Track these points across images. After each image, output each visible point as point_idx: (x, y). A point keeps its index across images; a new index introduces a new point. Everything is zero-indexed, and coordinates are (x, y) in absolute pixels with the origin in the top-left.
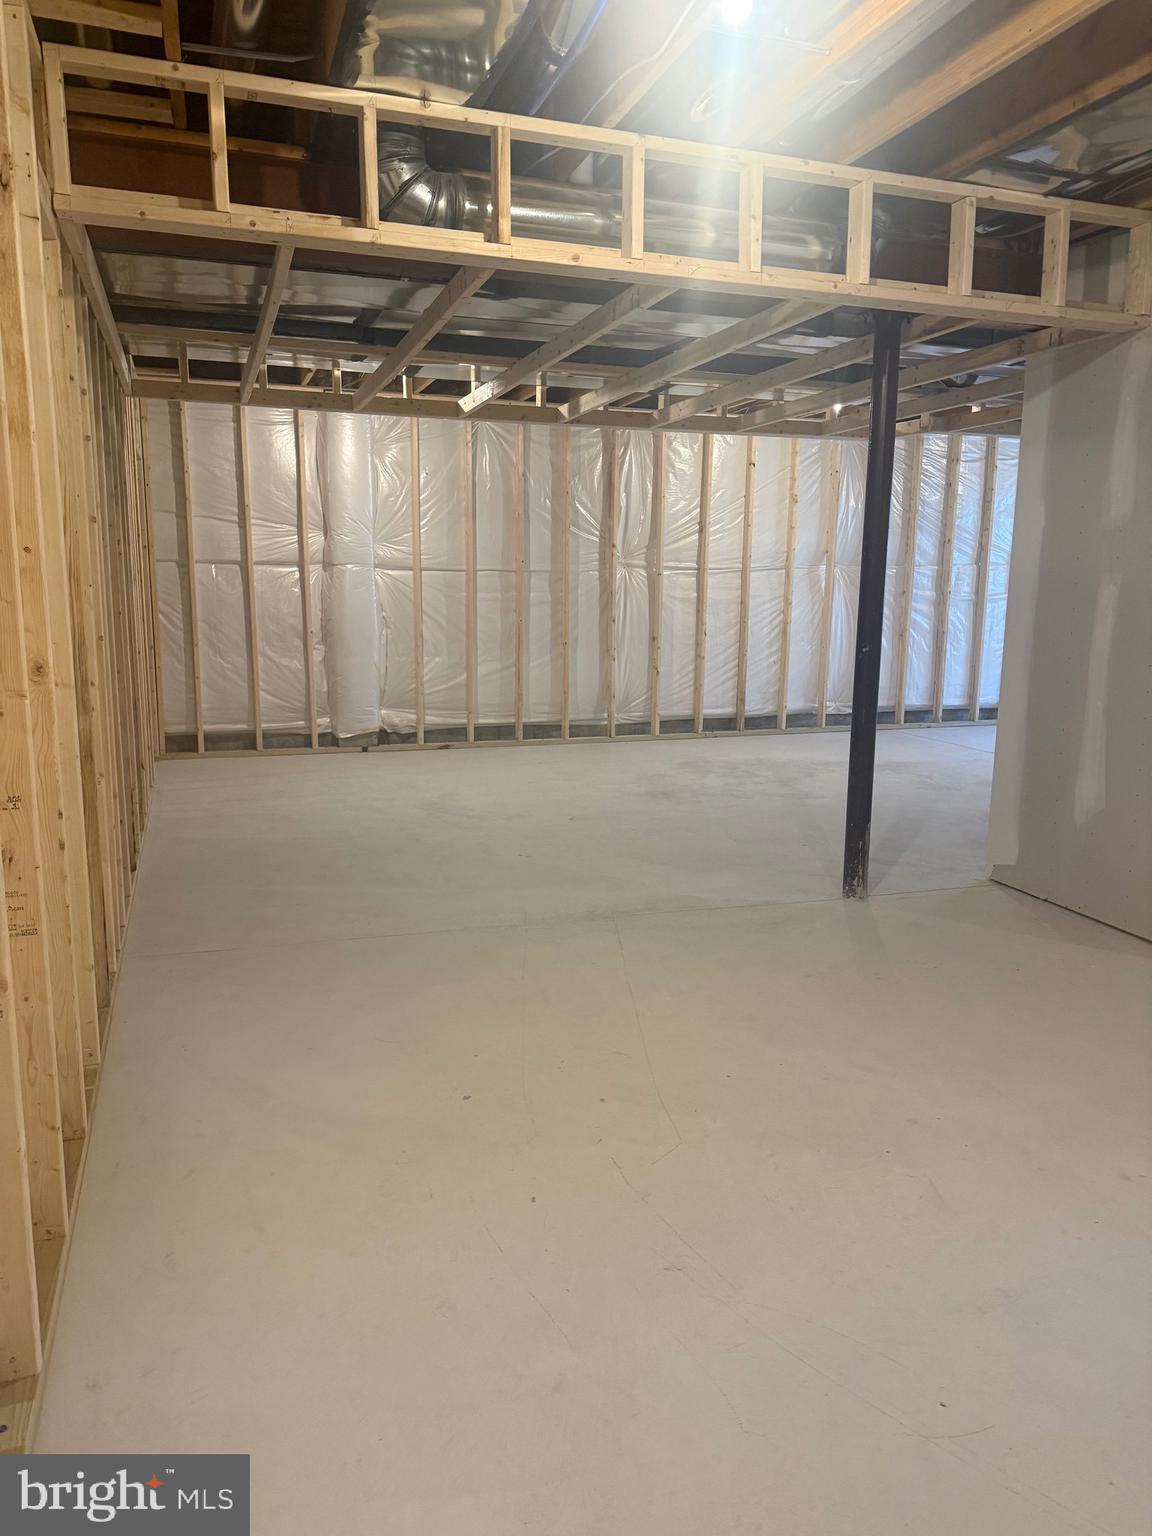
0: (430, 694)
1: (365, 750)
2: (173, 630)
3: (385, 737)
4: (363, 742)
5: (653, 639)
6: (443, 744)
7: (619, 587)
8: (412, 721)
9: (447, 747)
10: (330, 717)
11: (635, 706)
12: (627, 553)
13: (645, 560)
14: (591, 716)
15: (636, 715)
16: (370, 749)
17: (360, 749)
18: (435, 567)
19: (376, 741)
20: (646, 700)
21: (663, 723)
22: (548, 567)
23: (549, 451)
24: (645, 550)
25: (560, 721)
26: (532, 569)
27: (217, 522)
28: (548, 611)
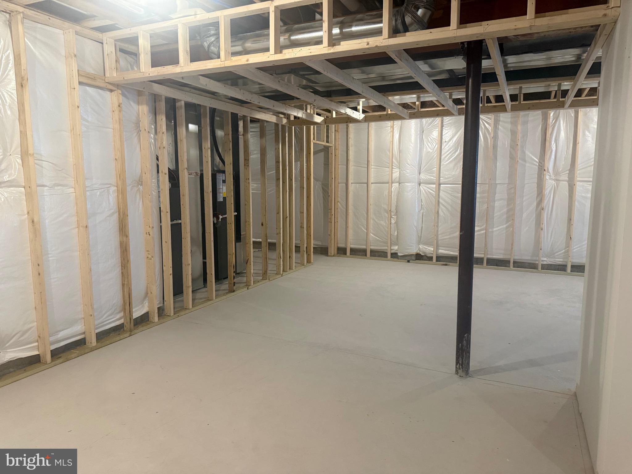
0: (441, 240)
1: (409, 261)
2: (342, 208)
3: (419, 257)
4: (408, 258)
5: (570, 220)
6: (445, 263)
7: (550, 192)
8: (432, 251)
9: (446, 265)
10: (398, 246)
11: (557, 256)
12: (557, 173)
13: (568, 178)
14: (529, 258)
15: (559, 260)
16: (411, 261)
17: (407, 261)
18: (447, 183)
19: (414, 258)
20: (564, 252)
21: (572, 267)
22: (507, 181)
23: (510, 125)
24: (568, 172)
25: (510, 259)
26: (497, 183)
27: (360, 168)
28: (506, 203)
